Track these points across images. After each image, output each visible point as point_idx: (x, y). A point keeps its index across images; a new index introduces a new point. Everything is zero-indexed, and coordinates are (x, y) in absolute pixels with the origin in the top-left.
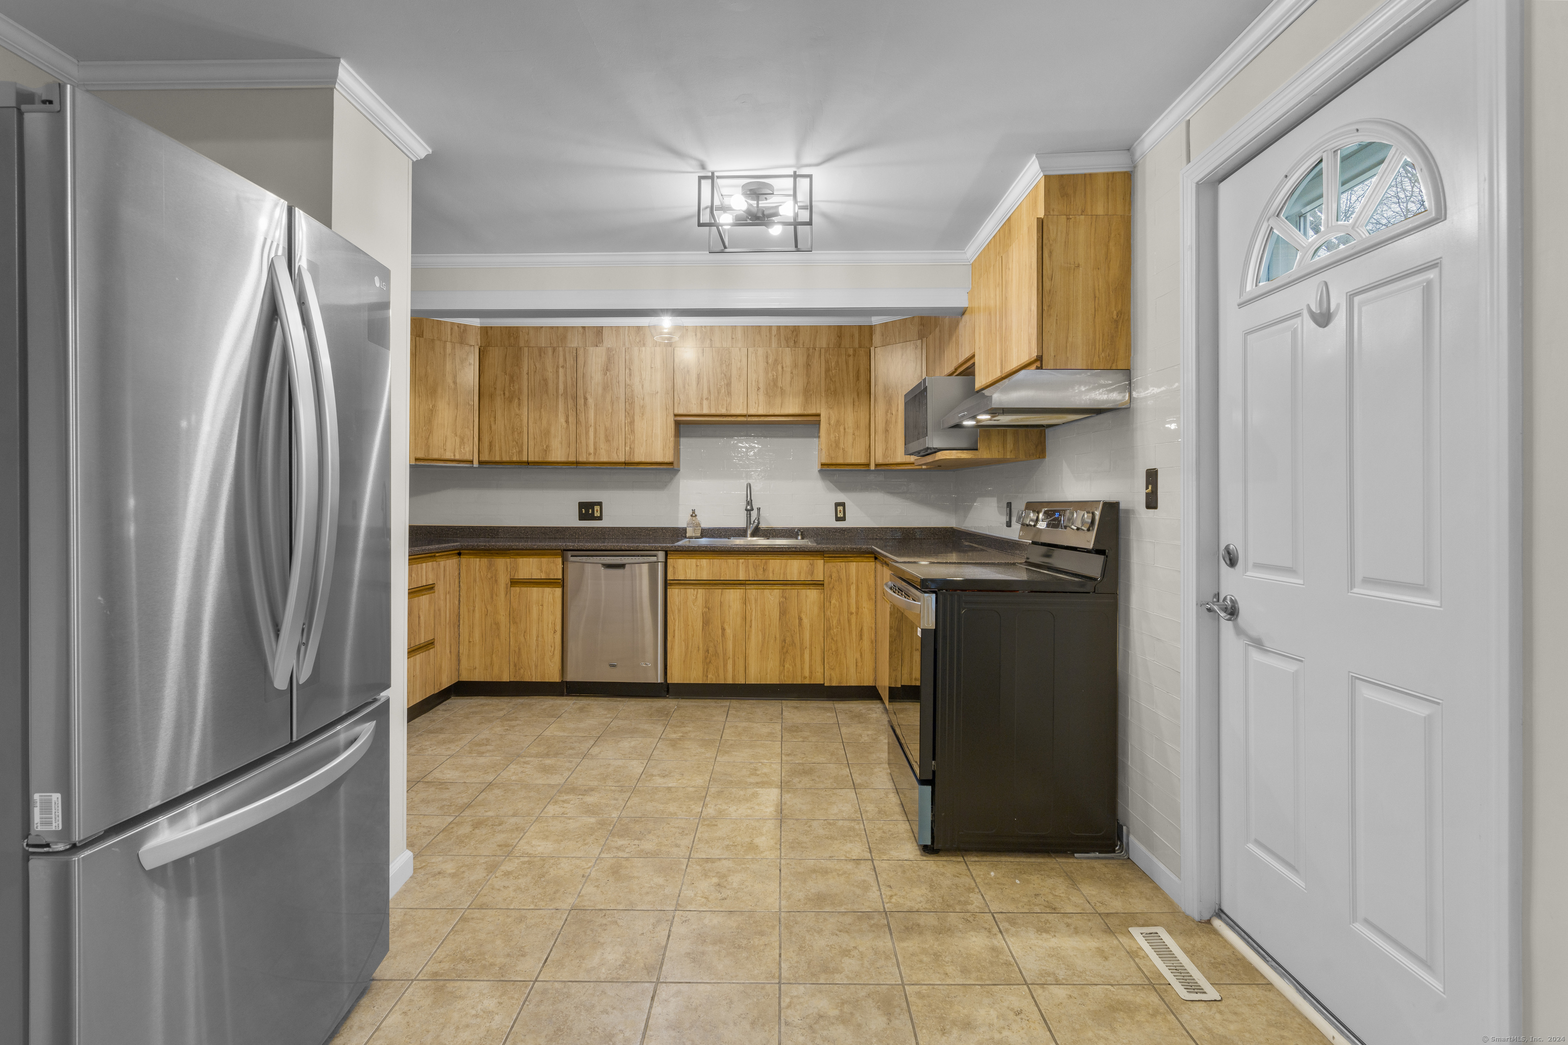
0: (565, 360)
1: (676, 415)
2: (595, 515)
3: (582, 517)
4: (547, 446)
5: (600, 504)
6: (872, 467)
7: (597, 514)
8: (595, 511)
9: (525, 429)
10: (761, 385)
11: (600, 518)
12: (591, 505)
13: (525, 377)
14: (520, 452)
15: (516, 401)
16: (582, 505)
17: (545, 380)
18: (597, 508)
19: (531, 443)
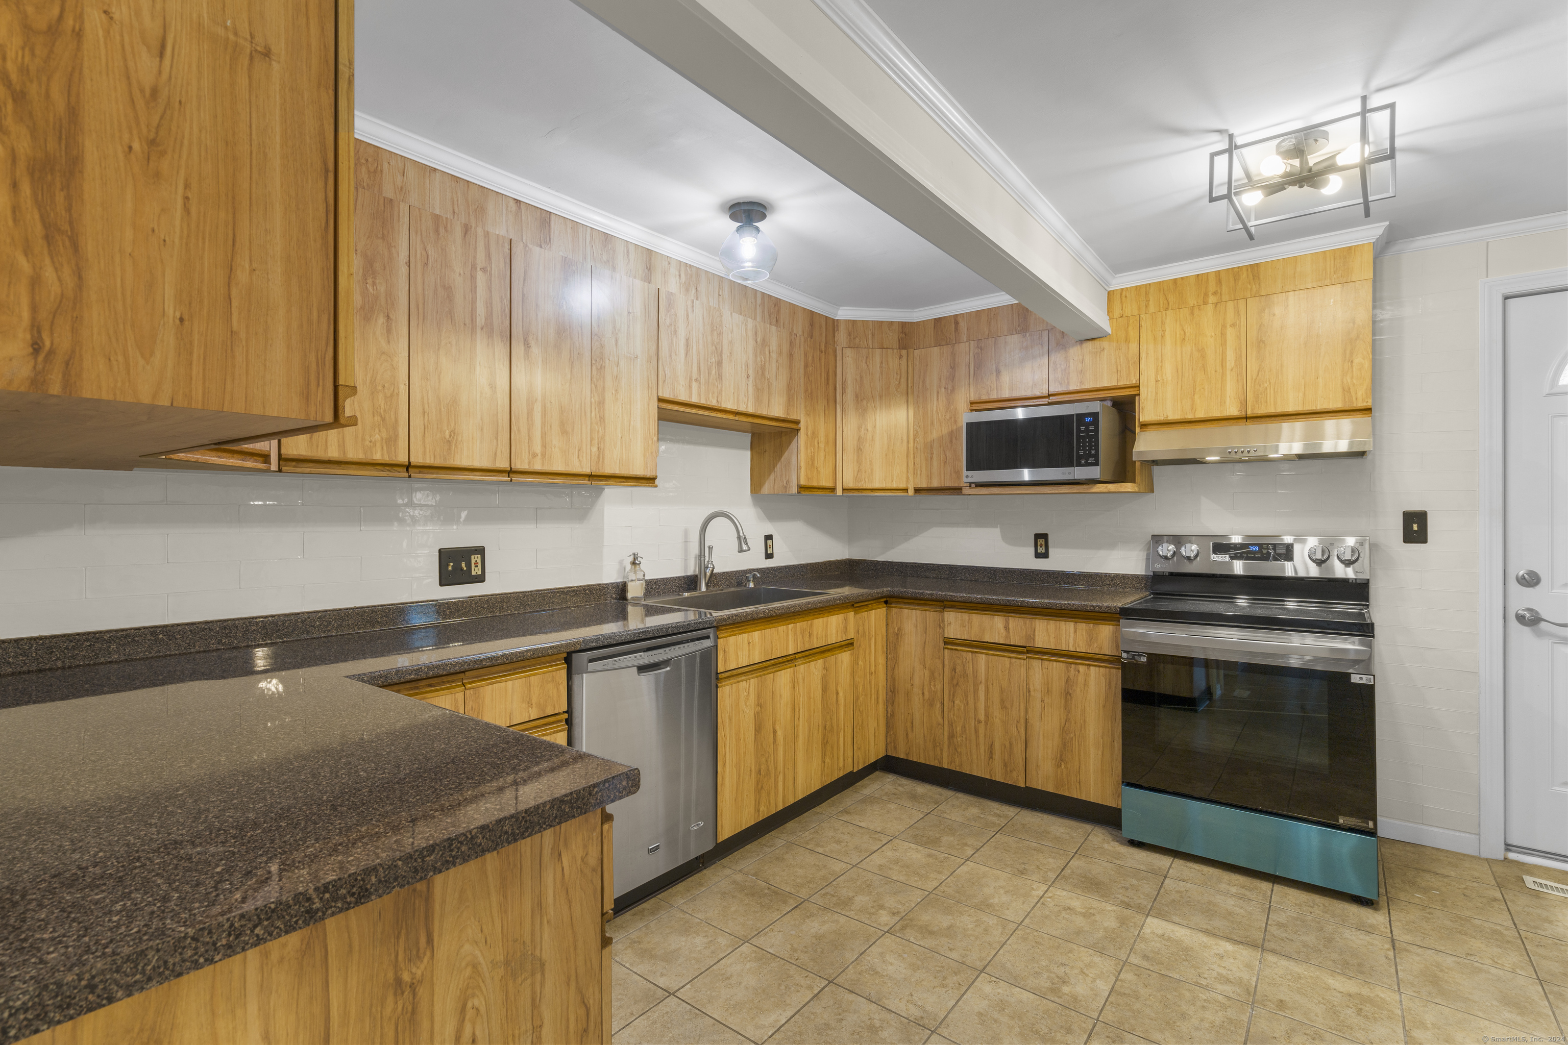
0: (488, 256)
1: (660, 400)
2: (473, 573)
3: (446, 579)
4: (453, 433)
5: (481, 551)
6: (839, 492)
7: (476, 571)
8: (473, 566)
9: (403, 389)
10: (751, 372)
11: (481, 579)
12: (464, 554)
13: (404, 270)
14: (391, 441)
15: (381, 320)
16: (446, 556)
17: (448, 289)
18: (475, 559)
19: (416, 421)
